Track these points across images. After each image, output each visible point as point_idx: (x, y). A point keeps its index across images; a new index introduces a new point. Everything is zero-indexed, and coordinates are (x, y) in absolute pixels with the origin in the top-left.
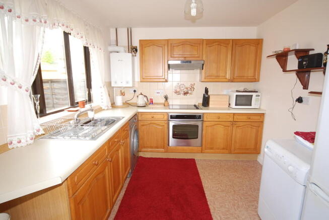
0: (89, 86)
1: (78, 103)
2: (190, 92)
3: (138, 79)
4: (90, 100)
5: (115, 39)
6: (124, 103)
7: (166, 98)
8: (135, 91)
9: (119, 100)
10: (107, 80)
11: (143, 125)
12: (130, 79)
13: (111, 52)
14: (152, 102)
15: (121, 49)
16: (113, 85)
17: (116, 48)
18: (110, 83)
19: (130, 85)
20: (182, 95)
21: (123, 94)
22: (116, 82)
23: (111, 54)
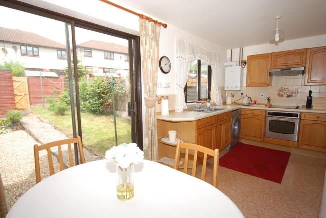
0: (209, 89)
1: (201, 99)
2: (293, 95)
3: (244, 84)
4: (209, 98)
5: (230, 57)
6: (232, 103)
7: (269, 99)
8: (242, 94)
9: (229, 101)
10: (221, 86)
11: (244, 118)
12: (238, 84)
13: (226, 66)
14: (255, 103)
15: (233, 64)
16: (225, 89)
17: (230, 64)
18: (223, 88)
19: (238, 89)
20: (285, 98)
21: (233, 96)
22: (227, 87)
23: (226, 68)
